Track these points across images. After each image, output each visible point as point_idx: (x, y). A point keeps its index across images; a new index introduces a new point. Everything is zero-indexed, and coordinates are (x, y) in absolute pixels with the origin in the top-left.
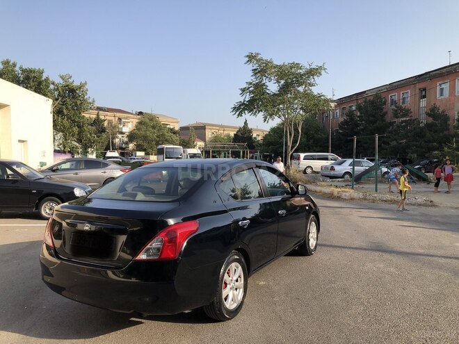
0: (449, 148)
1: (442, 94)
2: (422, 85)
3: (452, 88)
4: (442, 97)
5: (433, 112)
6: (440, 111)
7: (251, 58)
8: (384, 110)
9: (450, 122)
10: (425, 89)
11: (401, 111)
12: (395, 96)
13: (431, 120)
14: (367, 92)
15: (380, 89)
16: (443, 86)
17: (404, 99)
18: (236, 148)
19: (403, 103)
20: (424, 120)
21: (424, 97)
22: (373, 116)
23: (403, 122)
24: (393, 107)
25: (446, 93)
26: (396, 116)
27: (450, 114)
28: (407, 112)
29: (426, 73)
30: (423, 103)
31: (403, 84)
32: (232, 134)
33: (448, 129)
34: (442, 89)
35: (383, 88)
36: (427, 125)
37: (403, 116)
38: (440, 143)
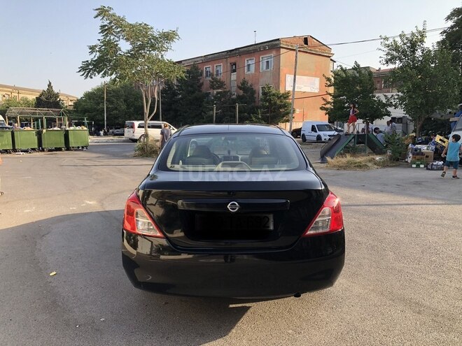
0: (256, 117)
1: (249, 70)
2: (233, 60)
3: (258, 63)
4: (249, 72)
5: (244, 86)
6: (249, 85)
7: (102, 12)
8: (201, 81)
9: (256, 95)
10: (235, 64)
11: (217, 84)
12: (209, 68)
13: (241, 92)
14: (183, 62)
15: (196, 60)
16: (250, 62)
17: (217, 71)
18: (50, 114)
19: (217, 75)
20: (235, 92)
21: (234, 71)
22: (192, 86)
23: (218, 93)
24: (210, 79)
25: (253, 68)
26: (212, 87)
27: (255, 88)
28: (221, 84)
29: (236, 49)
30: (234, 76)
31: (214, 58)
33: (255, 102)
34: (249, 65)
35: (198, 59)
36: (239, 97)
37: (218, 88)
38: (249, 114)
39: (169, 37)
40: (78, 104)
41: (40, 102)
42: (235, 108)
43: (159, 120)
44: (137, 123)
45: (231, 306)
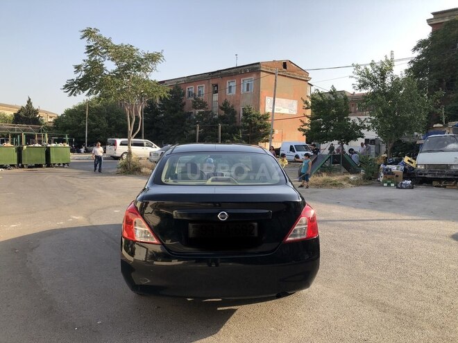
0: (237, 137)
1: (230, 92)
2: (214, 82)
3: (239, 86)
4: (230, 94)
5: (225, 107)
6: (230, 106)
7: (89, 33)
8: (183, 101)
9: (237, 116)
10: (217, 86)
11: (199, 104)
12: (192, 88)
13: (223, 113)
14: (166, 82)
15: (179, 80)
16: (231, 84)
17: (200, 92)
19: (199, 95)
20: (217, 112)
21: (216, 92)
22: (174, 106)
23: (200, 113)
24: (193, 99)
25: (234, 90)
26: (195, 107)
27: (236, 108)
28: (203, 105)
29: (218, 71)
30: (216, 97)
31: (199, 78)
32: (10, 113)
33: (236, 122)
34: (230, 87)
35: (181, 80)
36: (220, 117)
37: (201, 108)
38: (230, 133)
39: (153, 58)
40: (58, 121)
41: (18, 118)
42: (217, 127)
43: (141, 138)
44: (119, 141)
45: (219, 309)
